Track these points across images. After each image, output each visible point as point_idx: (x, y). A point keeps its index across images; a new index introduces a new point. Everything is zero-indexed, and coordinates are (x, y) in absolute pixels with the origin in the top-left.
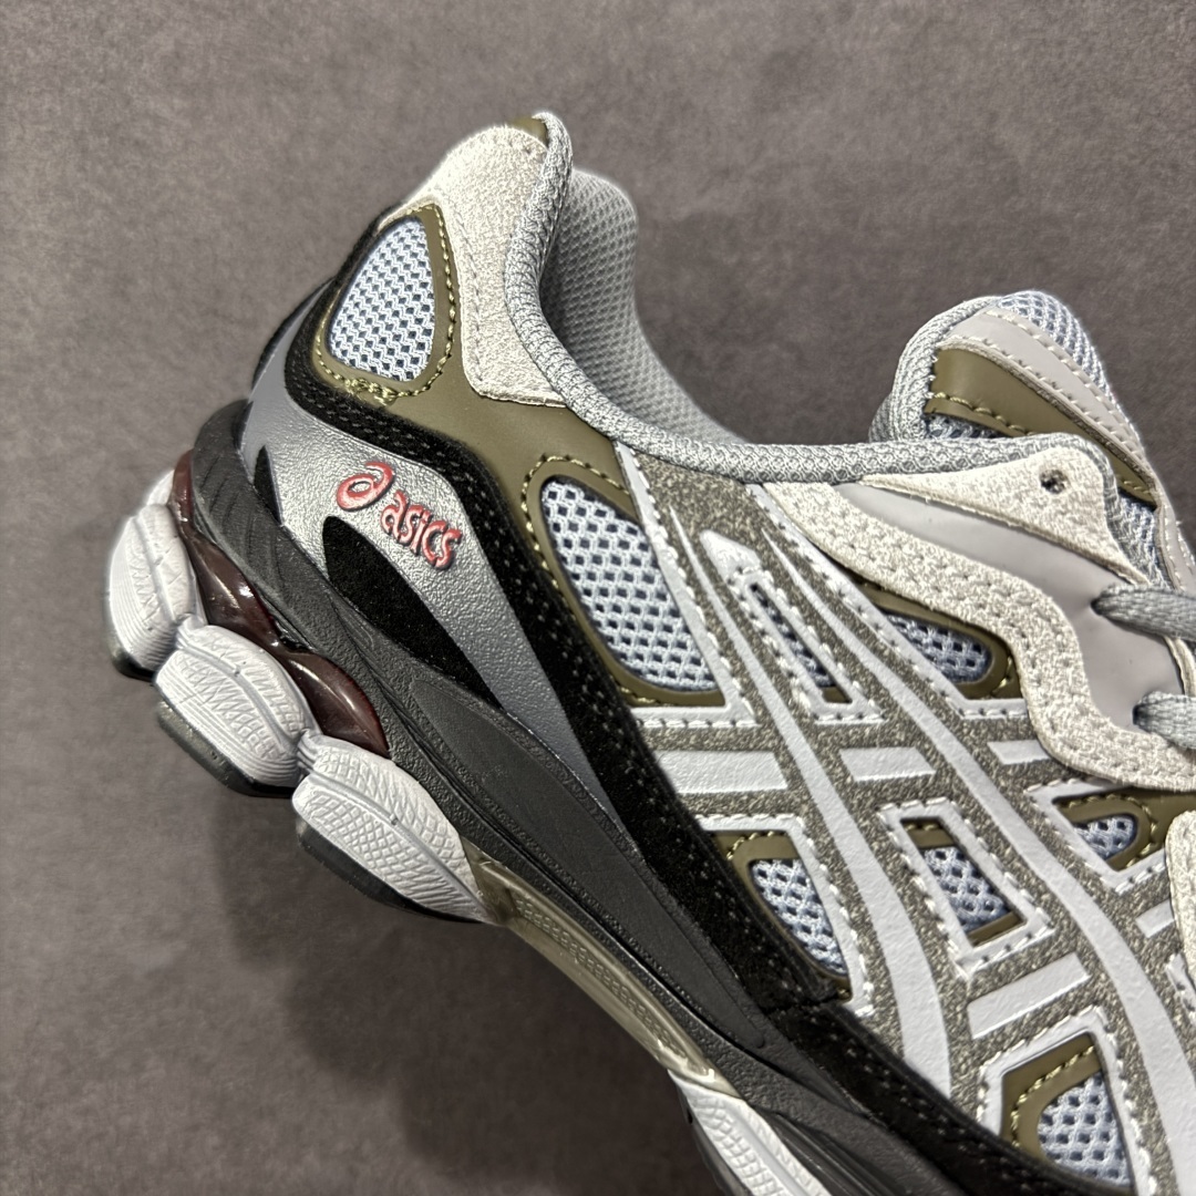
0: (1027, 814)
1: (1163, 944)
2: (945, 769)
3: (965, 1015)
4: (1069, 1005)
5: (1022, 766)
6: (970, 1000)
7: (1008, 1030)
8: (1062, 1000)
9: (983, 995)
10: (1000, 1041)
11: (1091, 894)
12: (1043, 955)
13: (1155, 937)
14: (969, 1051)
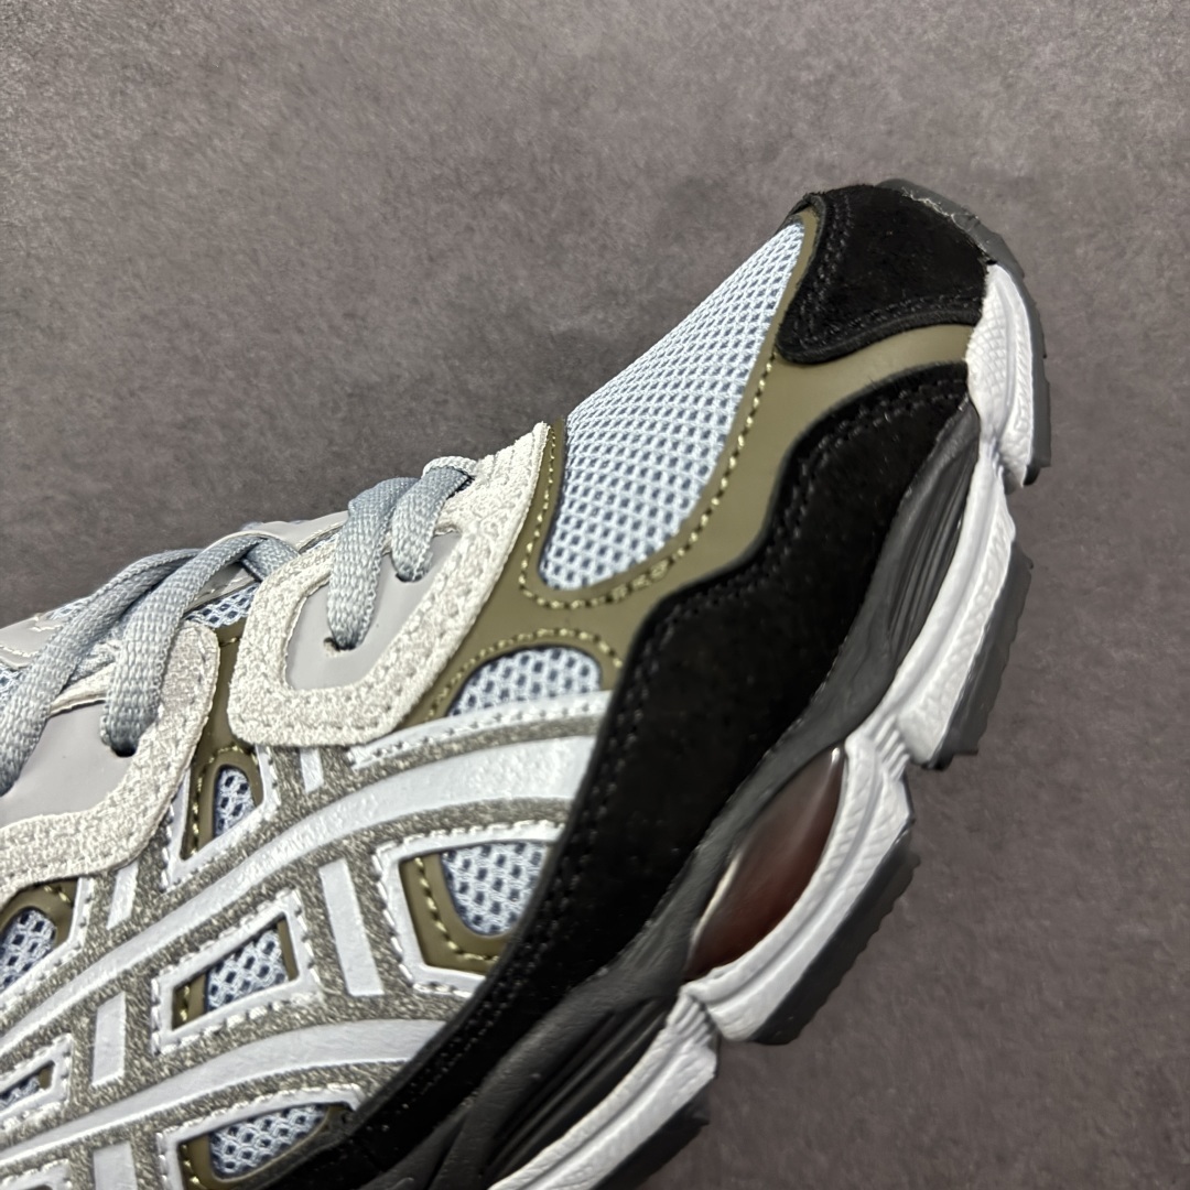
0: (185, 896)
1: (332, 769)
2: (122, 981)
3: (359, 999)
4: (366, 883)
5: (137, 894)
6: (345, 991)
7: (379, 956)
8: (360, 890)
9: (342, 977)
10: (388, 964)
11: (273, 836)
12: (315, 905)
13: (326, 776)
14: (396, 1000)
